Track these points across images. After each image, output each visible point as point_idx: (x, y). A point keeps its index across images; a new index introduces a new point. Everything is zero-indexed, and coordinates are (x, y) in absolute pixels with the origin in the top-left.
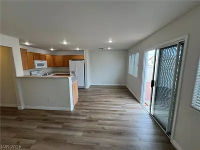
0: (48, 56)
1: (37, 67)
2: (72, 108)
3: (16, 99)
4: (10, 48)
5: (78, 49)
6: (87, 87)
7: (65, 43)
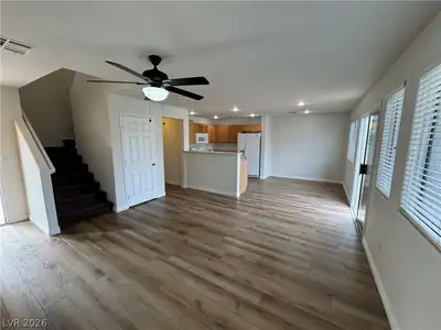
0: (210, 127)
1: (198, 142)
2: (238, 195)
3: (180, 177)
4: (182, 121)
5: (252, 115)
6: (263, 177)
7: (235, 110)
